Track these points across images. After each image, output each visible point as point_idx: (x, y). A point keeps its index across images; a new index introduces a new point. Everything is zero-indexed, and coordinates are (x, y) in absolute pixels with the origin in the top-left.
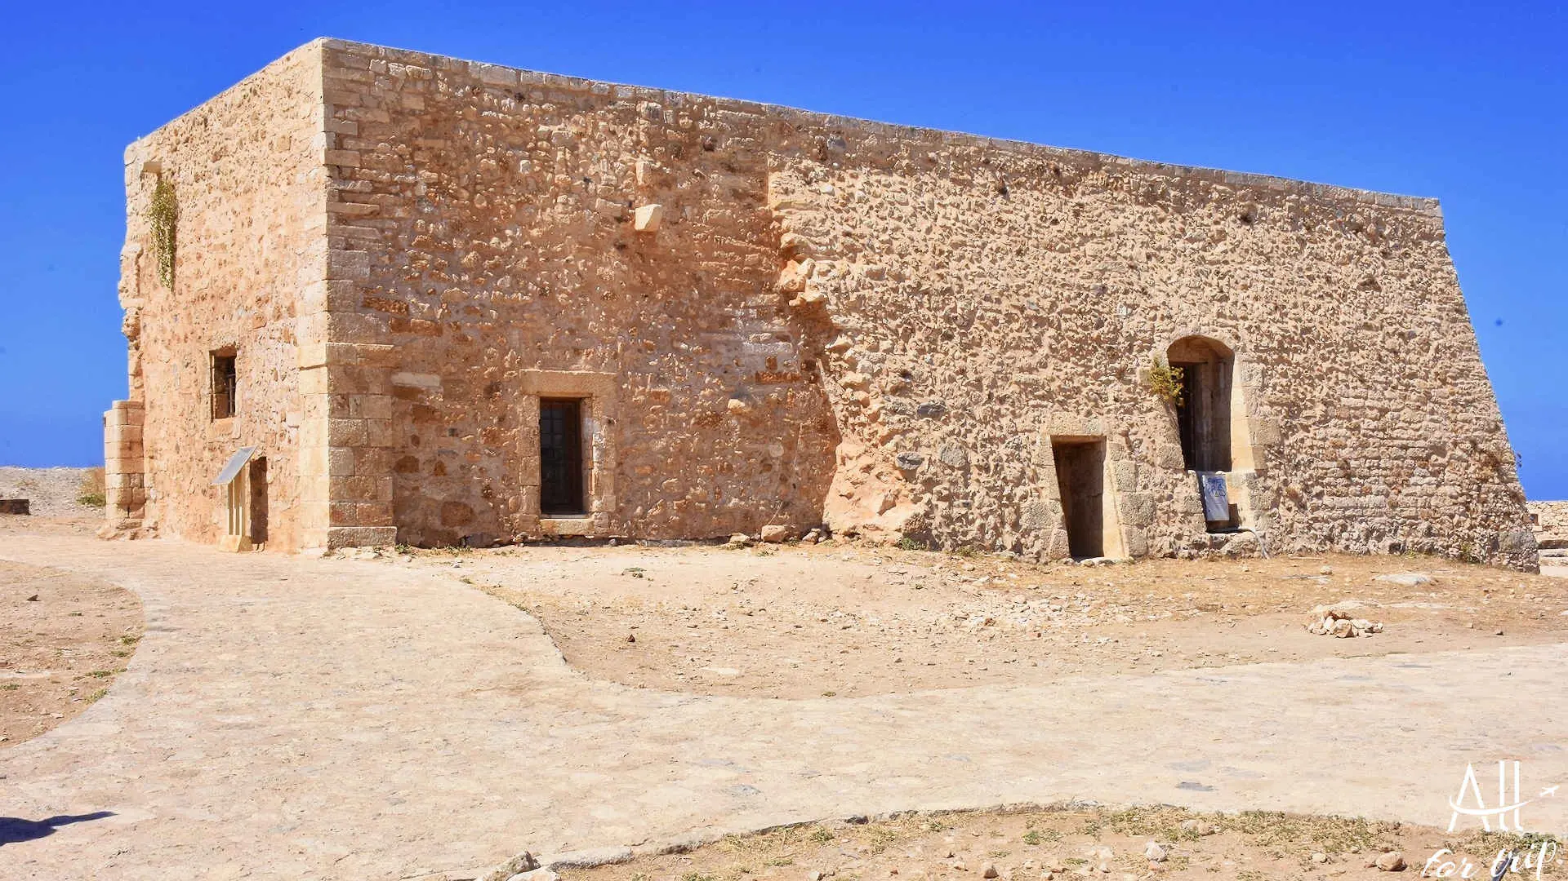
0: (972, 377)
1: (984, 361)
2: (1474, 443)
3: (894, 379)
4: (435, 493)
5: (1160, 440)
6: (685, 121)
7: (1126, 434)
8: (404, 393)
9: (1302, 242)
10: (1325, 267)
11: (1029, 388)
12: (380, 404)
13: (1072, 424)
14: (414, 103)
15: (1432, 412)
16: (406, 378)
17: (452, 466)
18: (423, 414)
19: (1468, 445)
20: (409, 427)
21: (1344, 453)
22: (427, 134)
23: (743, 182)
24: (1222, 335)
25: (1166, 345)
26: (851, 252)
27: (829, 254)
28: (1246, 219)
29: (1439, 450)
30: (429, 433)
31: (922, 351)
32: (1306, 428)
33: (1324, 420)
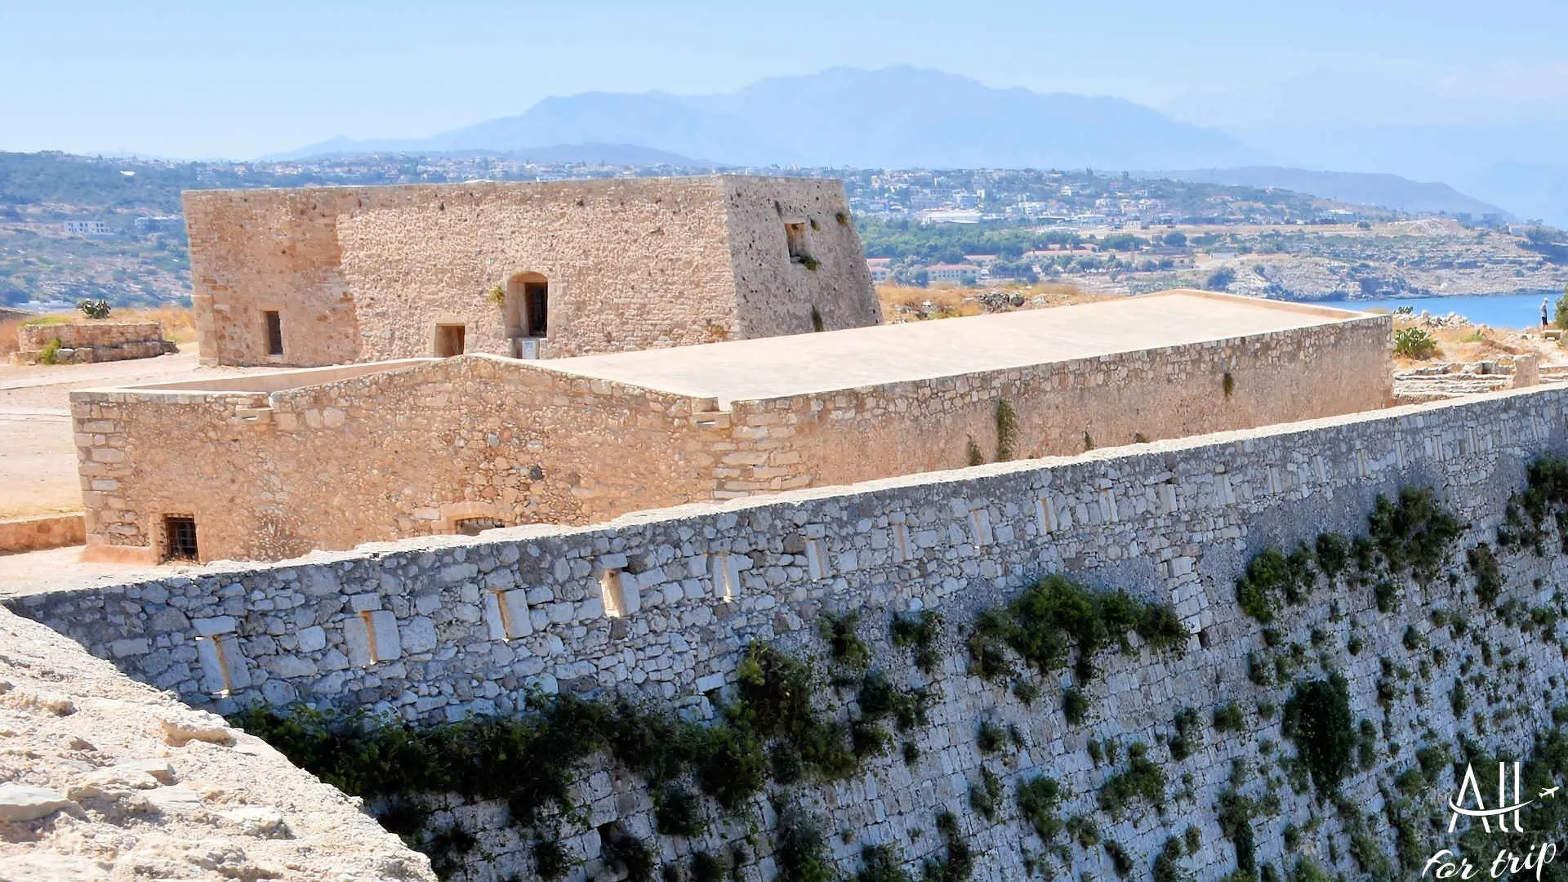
0: (403, 298)
1: (412, 291)
2: (709, 321)
3: (368, 301)
4: (232, 347)
5: (495, 324)
6: (304, 200)
7: (477, 322)
8: (219, 312)
9: (615, 213)
10: (626, 226)
11: (429, 302)
12: (210, 316)
13: (450, 318)
14: (210, 209)
15: (683, 304)
16: (217, 306)
17: (235, 337)
18: (225, 318)
19: (704, 323)
20: (221, 323)
21: (609, 329)
22: (217, 219)
23: (328, 221)
24: (543, 270)
25: (508, 277)
26: (362, 247)
27: (353, 249)
28: (581, 204)
29: (682, 326)
30: (228, 325)
31: (383, 288)
32: (588, 316)
33: (601, 311)
